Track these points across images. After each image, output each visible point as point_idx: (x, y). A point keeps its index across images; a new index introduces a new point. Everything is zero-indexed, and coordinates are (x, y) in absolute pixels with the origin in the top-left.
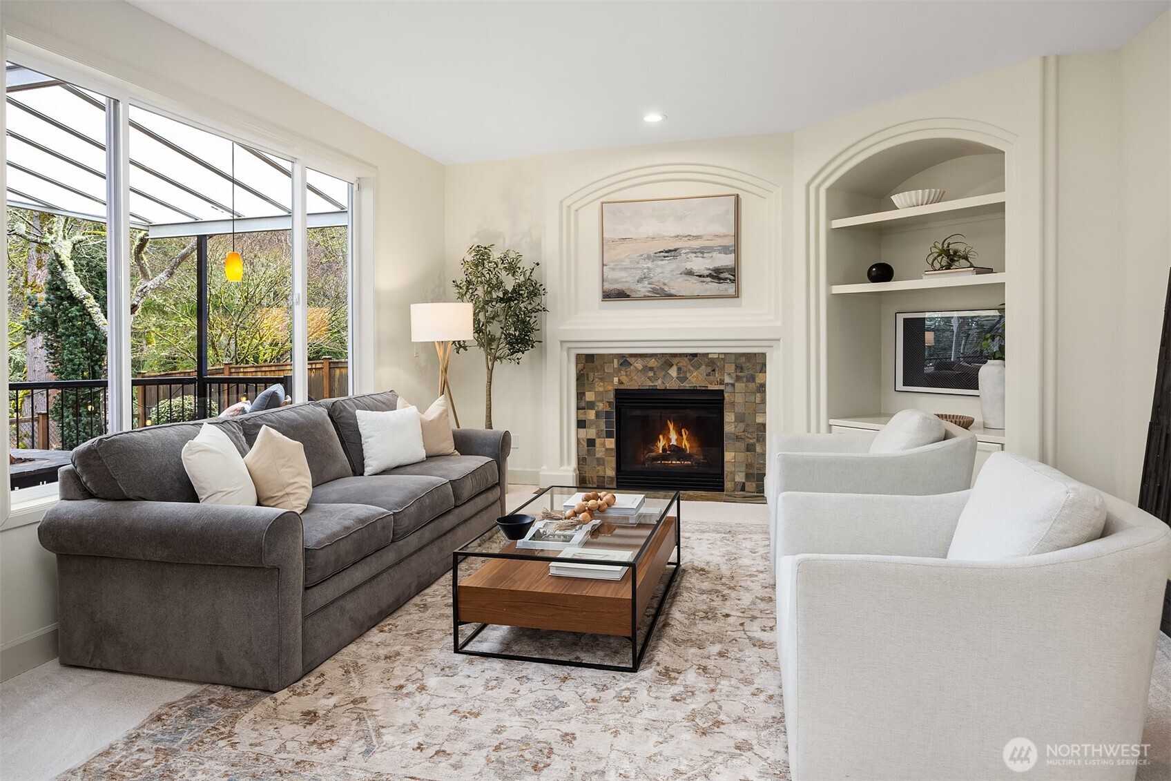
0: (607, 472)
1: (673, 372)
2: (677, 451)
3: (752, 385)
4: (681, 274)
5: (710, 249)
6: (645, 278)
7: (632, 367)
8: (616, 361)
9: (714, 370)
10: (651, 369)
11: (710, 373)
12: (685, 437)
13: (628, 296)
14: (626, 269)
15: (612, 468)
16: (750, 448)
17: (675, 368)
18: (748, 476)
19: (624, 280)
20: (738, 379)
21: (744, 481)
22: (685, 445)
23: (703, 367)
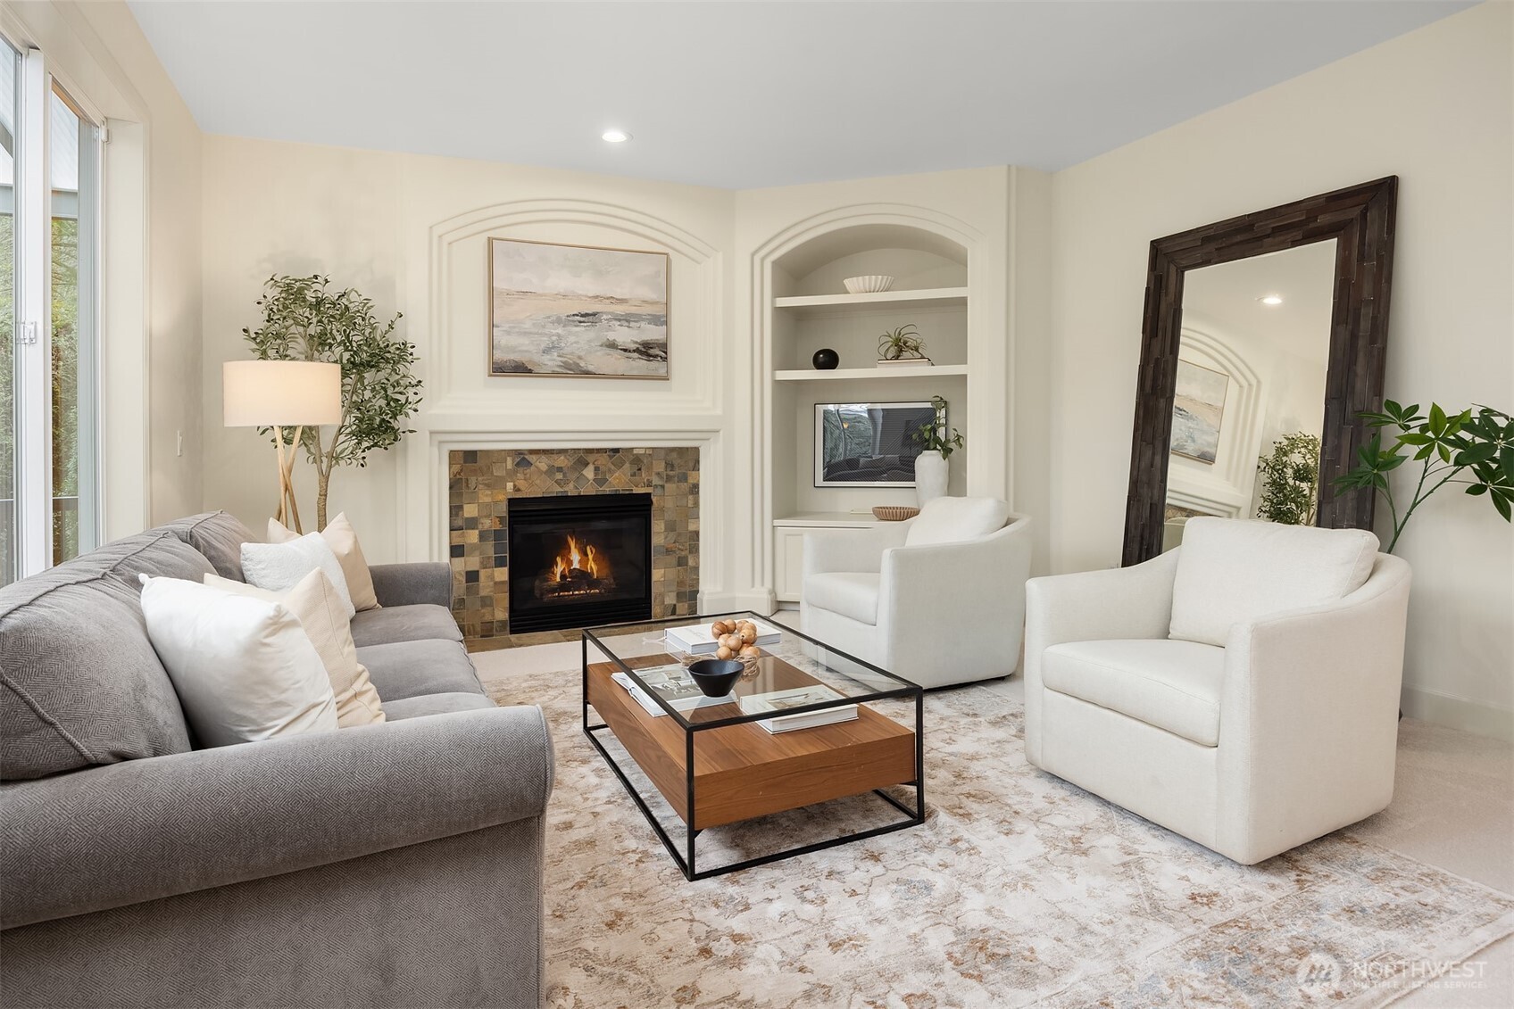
0: (496, 614)
1: (589, 473)
2: (581, 577)
3: (684, 486)
4: (601, 346)
5: (637, 318)
6: (553, 347)
7: (532, 468)
8: (509, 460)
9: (640, 469)
10: (560, 469)
11: (635, 473)
12: (590, 557)
13: (530, 371)
14: (526, 334)
15: (504, 608)
16: (682, 562)
17: (591, 468)
18: (680, 596)
19: (525, 348)
20: (669, 479)
21: (674, 602)
22: (591, 567)
23: (627, 465)
